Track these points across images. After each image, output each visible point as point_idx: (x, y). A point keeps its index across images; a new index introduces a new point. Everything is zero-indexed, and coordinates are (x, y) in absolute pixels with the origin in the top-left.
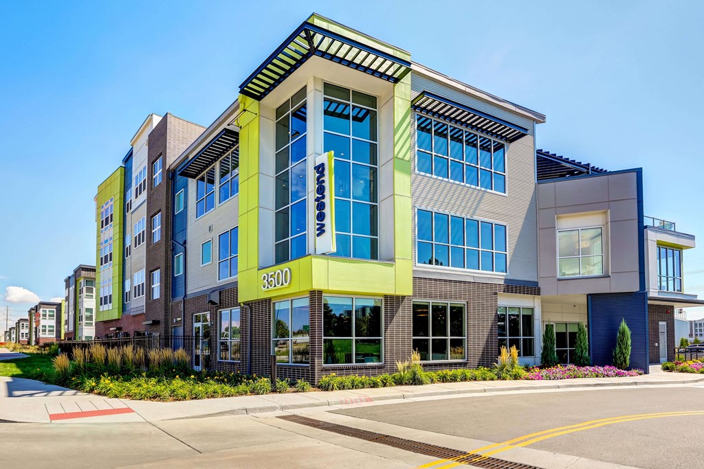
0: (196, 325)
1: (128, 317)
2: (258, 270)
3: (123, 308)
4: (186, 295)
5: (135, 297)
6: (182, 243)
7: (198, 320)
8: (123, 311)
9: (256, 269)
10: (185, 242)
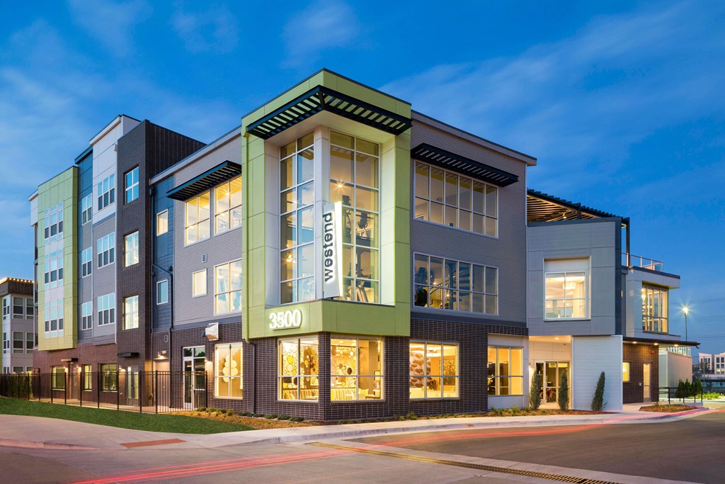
0: (186, 359)
1: (87, 347)
2: (266, 308)
3: (78, 335)
4: (172, 326)
5: (100, 323)
6: (167, 268)
7: (188, 353)
8: (78, 339)
9: (264, 306)
10: (171, 269)
